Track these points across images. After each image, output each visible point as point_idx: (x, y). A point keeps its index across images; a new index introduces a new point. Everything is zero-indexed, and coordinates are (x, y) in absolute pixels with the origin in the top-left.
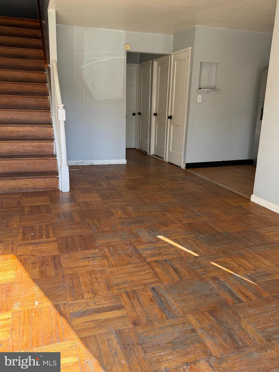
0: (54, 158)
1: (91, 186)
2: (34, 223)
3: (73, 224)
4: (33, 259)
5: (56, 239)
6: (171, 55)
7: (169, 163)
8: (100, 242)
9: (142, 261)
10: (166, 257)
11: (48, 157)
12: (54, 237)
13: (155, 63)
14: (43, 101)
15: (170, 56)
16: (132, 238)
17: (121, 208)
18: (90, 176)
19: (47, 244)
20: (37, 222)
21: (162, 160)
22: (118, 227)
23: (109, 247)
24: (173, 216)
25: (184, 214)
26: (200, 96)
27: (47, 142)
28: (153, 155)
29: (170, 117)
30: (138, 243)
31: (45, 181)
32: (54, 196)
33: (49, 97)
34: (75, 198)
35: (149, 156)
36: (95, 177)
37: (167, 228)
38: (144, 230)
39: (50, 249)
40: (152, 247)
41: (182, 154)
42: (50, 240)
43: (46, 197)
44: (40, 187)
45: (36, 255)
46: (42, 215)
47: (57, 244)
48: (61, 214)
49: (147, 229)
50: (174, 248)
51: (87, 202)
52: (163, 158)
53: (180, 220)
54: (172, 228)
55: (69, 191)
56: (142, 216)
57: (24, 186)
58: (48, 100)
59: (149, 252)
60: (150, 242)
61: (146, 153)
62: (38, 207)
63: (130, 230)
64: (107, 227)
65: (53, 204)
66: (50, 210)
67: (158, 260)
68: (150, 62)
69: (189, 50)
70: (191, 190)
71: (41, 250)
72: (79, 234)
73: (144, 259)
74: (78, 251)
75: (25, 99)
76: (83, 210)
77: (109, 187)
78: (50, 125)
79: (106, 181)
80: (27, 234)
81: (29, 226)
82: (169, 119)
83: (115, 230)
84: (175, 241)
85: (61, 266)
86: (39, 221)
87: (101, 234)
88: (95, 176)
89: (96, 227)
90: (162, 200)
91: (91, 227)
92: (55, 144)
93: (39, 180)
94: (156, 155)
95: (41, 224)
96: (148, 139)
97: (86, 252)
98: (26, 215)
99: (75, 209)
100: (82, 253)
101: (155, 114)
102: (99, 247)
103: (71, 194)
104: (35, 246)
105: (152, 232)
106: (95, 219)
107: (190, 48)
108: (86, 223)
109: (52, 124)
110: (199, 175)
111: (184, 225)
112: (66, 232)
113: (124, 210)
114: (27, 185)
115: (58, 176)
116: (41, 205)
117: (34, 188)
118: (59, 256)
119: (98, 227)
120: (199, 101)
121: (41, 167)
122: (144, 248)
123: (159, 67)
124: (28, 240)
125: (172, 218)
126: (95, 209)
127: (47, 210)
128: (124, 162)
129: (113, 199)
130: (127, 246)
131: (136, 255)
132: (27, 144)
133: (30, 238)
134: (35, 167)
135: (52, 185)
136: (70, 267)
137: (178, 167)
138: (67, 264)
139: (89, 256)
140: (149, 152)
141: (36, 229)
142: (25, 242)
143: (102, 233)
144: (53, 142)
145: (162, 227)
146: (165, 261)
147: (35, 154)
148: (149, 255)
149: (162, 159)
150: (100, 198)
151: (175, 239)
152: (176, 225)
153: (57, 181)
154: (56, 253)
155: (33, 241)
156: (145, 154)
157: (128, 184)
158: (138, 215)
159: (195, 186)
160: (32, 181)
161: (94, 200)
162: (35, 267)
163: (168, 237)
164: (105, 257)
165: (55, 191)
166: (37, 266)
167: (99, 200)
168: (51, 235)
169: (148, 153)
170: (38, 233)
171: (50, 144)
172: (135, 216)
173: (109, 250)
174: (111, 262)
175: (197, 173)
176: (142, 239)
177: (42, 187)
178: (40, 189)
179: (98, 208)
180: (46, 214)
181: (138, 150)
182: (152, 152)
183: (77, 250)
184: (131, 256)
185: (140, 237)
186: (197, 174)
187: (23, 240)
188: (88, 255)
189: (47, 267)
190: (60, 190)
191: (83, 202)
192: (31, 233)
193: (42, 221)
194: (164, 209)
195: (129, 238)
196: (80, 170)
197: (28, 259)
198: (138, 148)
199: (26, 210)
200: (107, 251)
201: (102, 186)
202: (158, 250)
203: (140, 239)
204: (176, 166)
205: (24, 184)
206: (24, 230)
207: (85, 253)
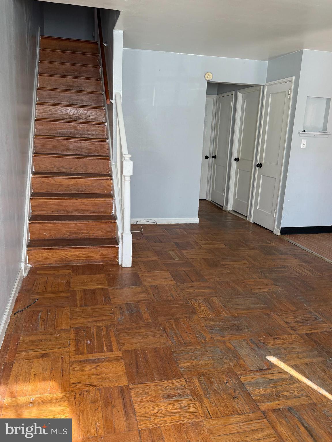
0: (113, 221)
1: (158, 258)
2: (89, 322)
3: (142, 327)
4: (92, 391)
5: (121, 355)
6: (264, 86)
7: (255, 223)
8: (184, 364)
9: (254, 409)
10: (289, 403)
11: (106, 220)
12: (119, 350)
13: (240, 96)
14: (100, 145)
15: (262, 87)
16: (231, 360)
17: (205, 300)
18: (155, 242)
19: (110, 363)
20: (94, 319)
21: (245, 219)
22: (206, 335)
23: (199, 375)
24: (282, 320)
25: (297, 316)
26: (304, 141)
27: (105, 200)
28: (231, 210)
29: (260, 166)
30: (241, 371)
31: (101, 252)
32: (112, 274)
33: (108, 140)
34: (139, 278)
35: (226, 211)
36: (163, 244)
37: (279, 341)
38: (244, 343)
39: (114, 373)
40: (263, 380)
41: (276, 215)
42: (113, 356)
43: (102, 275)
44: (94, 260)
45: (95, 384)
46: (100, 306)
47: (123, 363)
48: (125, 306)
49: (248, 341)
50: (297, 383)
51: (157, 287)
52: (247, 217)
53: (294, 327)
54: (285, 343)
55: (131, 266)
56: (237, 317)
57: (74, 258)
58: (107, 144)
59: (262, 390)
60: (257, 368)
61: (222, 208)
62: (93, 291)
63: (225, 342)
64: (190, 335)
65: (113, 288)
66: (110, 298)
67: (277, 408)
68: (233, 93)
69: (291, 80)
70: (297, 272)
71: (102, 375)
72: (152, 346)
73: (257, 404)
74: (155, 380)
75: (79, 142)
76: (153, 301)
77: (181, 262)
78: (109, 177)
79: (177, 252)
80: (81, 341)
81: (84, 328)
82: (258, 168)
83: (203, 341)
84: (295, 367)
85: (133, 410)
86: (96, 319)
87: (184, 349)
88: (161, 242)
89: (175, 334)
90: (259, 287)
91: (168, 334)
92: (115, 202)
93: (93, 250)
94: (235, 211)
95: (99, 324)
96: (225, 190)
97: (166, 383)
98: (78, 306)
99: (143, 299)
100: (161, 385)
101: (237, 160)
102: (184, 375)
103: (134, 272)
104: (93, 366)
105: (257, 349)
106: (171, 319)
107: (294, 78)
108: (160, 325)
109: (111, 176)
110: (302, 247)
111: (302, 336)
112: (134, 341)
113: (209, 303)
114: (79, 256)
115: (118, 246)
116: (97, 289)
117: (87, 260)
118: (129, 390)
119: (177, 334)
120: (302, 147)
121: (96, 232)
122: (252, 380)
123: (245, 101)
124: (83, 353)
125: (282, 323)
126: (170, 299)
127: (105, 298)
128: (196, 220)
129: (191, 282)
130: (226, 376)
131: (243, 395)
132: (80, 201)
133: (86, 351)
134: (89, 232)
135: (109, 257)
136: (148, 413)
137: (269, 231)
138: (142, 408)
139: (173, 392)
140: (226, 206)
141: (93, 333)
142: (79, 357)
143: (185, 347)
144: (113, 199)
145: (270, 338)
146: (290, 409)
147: (90, 214)
148: (261, 395)
149: (245, 217)
150: (173, 280)
151: (294, 365)
152: (289, 336)
153: (116, 252)
154: (124, 382)
155: (91, 357)
156: (220, 208)
157: (207, 257)
158: (231, 313)
159: (299, 265)
160: (85, 251)
161: (166, 283)
162: (96, 410)
163: (284, 361)
164: (197, 397)
165: (113, 265)
166: (99, 406)
167: (172, 283)
168: (115, 346)
169: (224, 208)
170: (95, 341)
171: (108, 201)
172: (226, 315)
173: (200, 381)
174: (207, 408)
175: (297, 242)
176: (245, 362)
177: (97, 259)
178: (95, 262)
179: (173, 297)
180: (105, 306)
181: (210, 202)
182: (230, 207)
183: (153, 379)
184: (235, 397)
185: (241, 358)
186: (298, 244)
187: (77, 354)
188: (170, 389)
189: (114, 410)
190: (120, 264)
191: (151, 286)
192: (87, 341)
193: (100, 318)
194: (266, 305)
195: (226, 359)
196: (141, 232)
197: (85, 393)
198: (210, 200)
199: (78, 298)
200: (197, 383)
201: (171, 258)
202: (274, 387)
203: (242, 362)
204: (266, 230)
205: (75, 255)
206: (77, 334)
207: (165, 386)
